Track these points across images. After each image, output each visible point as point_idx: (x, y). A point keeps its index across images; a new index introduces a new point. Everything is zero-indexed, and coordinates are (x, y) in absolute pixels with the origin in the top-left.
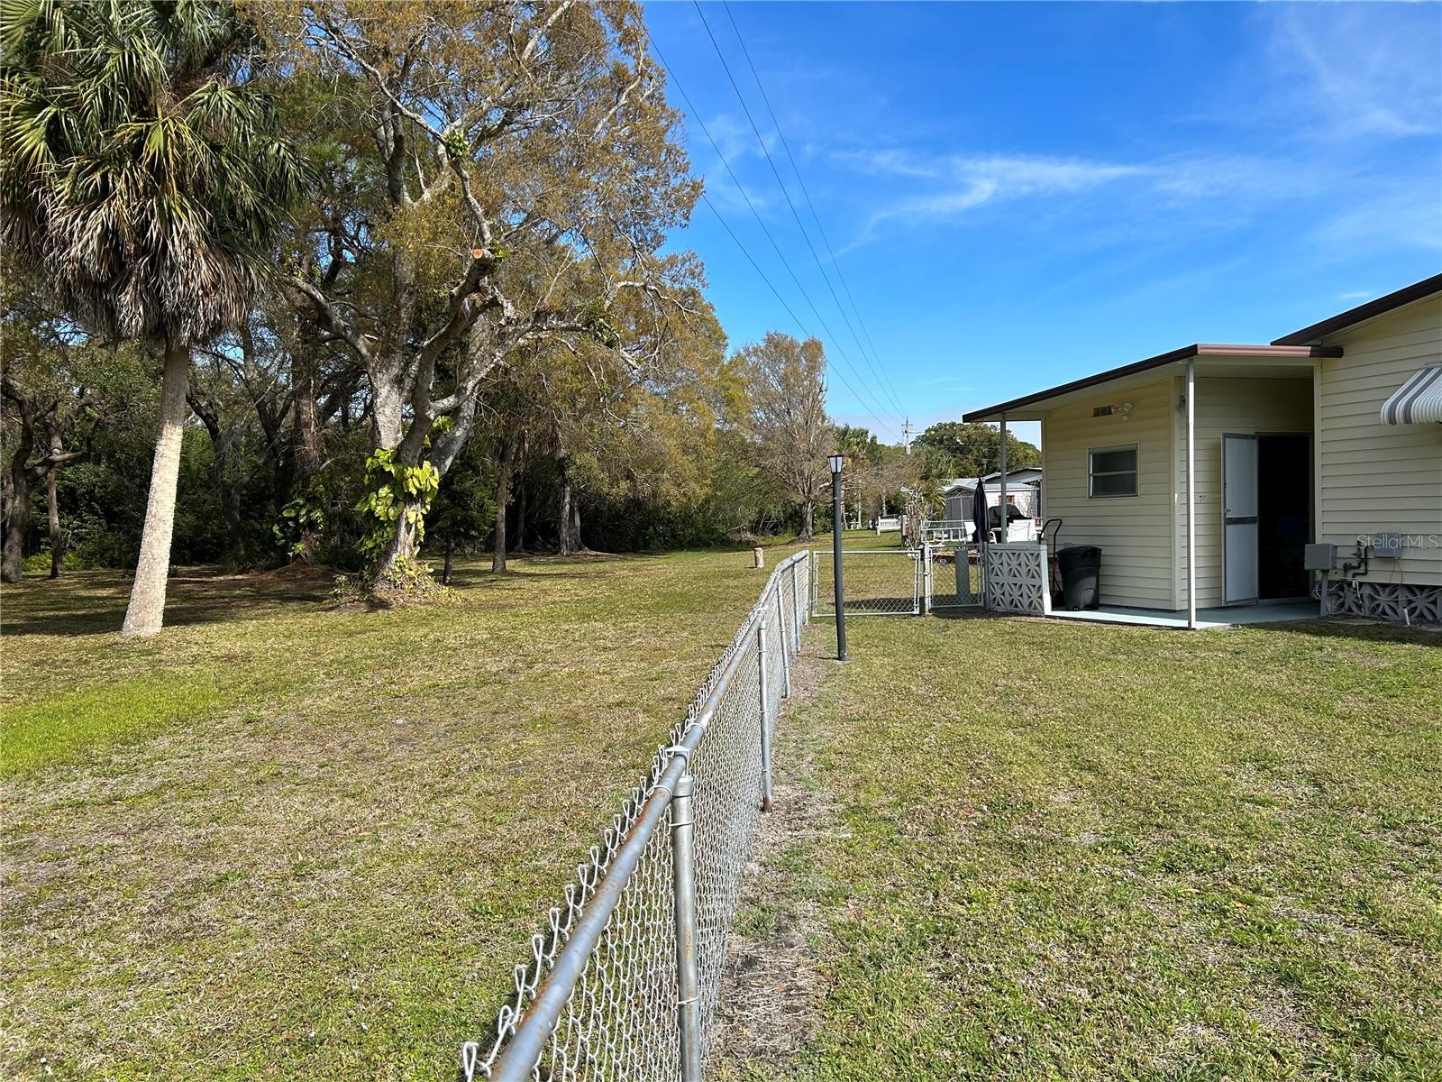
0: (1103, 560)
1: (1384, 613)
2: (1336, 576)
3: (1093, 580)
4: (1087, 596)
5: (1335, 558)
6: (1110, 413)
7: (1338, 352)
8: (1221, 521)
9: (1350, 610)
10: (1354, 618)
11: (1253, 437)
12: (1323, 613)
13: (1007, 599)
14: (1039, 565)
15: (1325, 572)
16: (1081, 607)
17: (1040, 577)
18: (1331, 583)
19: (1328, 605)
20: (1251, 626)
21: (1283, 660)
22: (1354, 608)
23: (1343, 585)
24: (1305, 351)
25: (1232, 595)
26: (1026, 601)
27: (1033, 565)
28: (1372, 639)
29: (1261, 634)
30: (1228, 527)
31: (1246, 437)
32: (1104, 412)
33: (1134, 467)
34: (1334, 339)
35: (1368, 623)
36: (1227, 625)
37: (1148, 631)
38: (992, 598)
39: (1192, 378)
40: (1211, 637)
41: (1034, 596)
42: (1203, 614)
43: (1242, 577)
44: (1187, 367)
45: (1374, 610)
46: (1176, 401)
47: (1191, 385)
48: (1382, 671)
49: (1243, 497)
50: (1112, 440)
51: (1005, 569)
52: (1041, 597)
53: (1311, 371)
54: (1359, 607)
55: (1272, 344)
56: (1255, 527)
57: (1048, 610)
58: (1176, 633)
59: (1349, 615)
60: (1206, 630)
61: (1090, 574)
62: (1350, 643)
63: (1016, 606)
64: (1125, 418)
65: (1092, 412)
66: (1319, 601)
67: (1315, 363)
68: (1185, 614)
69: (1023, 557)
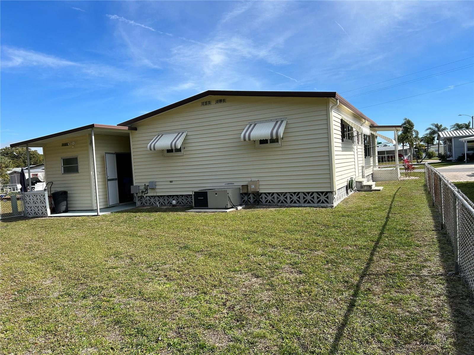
0: (68, 195)
1: (153, 204)
2: (140, 195)
3: (65, 202)
4: (64, 208)
5: (139, 189)
6: (68, 145)
7: (136, 129)
8: (106, 180)
9: (144, 204)
10: (145, 206)
11: (114, 154)
12: (137, 206)
13: (33, 212)
14: (45, 199)
15: (137, 194)
16: (62, 212)
17: (45, 203)
18: (138, 197)
19: (138, 203)
20: (116, 212)
21: (125, 222)
22: (145, 204)
23: (142, 197)
24: (126, 128)
25: (111, 203)
26: (40, 212)
27: (42, 199)
28: (149, 212)
29: (119, 214)
30: (108, 182)
31: (112, 153)
32: (65, 145)
33: (77, 164)
34: (134, 125)
35: (149, 207)
36: (109, 213)
37: (84, 218)
38: (27, 212)
39: (93, 134)
40: (105, 218)
41: (44, 210)
42: (102, 210)
43: (114, 198)
44: (92, 131)
45: (150, 204)
46: (89, 142)
47: (93, 137)
48: (151, 221)
49: (112, 173)
50: (69, 154)
51: (32, 201)
52: (46, 210)
53: (129, 134)
54: (146, 203)
55: (117, 125)
56: (117, 181)
57: (49, 214)
58: (93, 217)
59: (144, 206)
60: (103, 215)
61: (64, 200)
62: (144, 214)
63: (37, 214)
64: (73, 147)
65: (61, 145)
66: (136, 202)
67: (130, 132)
68: (96, 211)
69: (38, 197)
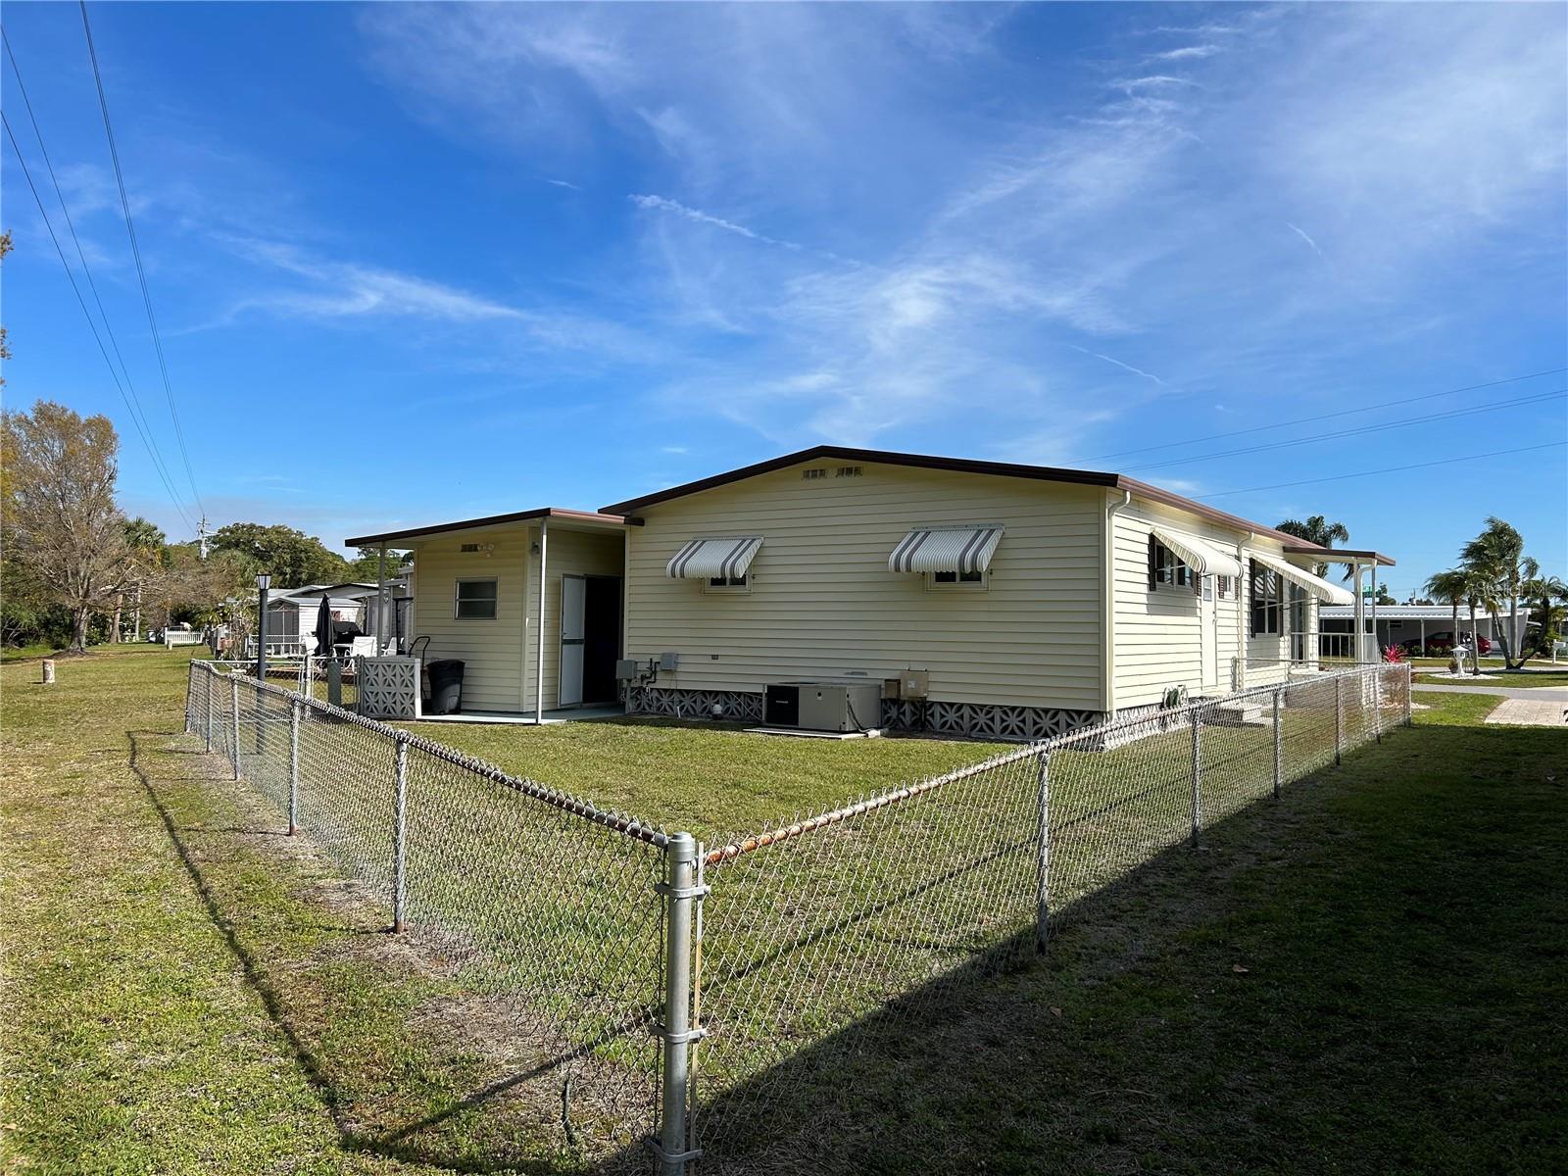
0: (466, 672)
1: (665, 710)
2: (635, 684)
3: (457, 687)
4: (452, 702)
5: (636, 671)
6: (476, 550)
7: (641, 522)
8: (558, 642)
9: (644, 709)
10: (647, 714)
11: (583, 578)
12: (627, 712)
13: (381, 706)
14: (412, 676)
15: (629, 681)
16: (447, 711)
17: (413, 686)
18: (633, 689)
19: (630, 706)
20: (579, 721)
21: (604, 740)
22: (647, 707)
23: (641, 690)
24: (620, 519)
25: (565, 700)
26: (399, 708)
27: (407, 676)
28: (658, 726)
29: (587, 726)
30: (564, 646)
31: (578, 577)
32: (472, 548)
33: (495, 597)
34: (641, 512)
35: (655, 717)
36: (564, 721)
37: (506, 727)
38: (366, 706)
39: (545, 532)
40: (553, 732)
41: (407, 704)
42: (547, 713)
43: (572, 688)
44: (542, 523)
45: (659, 708)
46: (529, 545)
47: (545, 537)
48: (663, 744)
49: (574, 625)
50: (476, 573)
51: (381, 679)
52: (413, 704)
53: (624, 532)
54: (650, 706)
55: (600, 511)
56: (582, 647)
57: (419, 714)
58: (527, 727)
59: (643, 712)
60: (549, 725)
61: (454, 682)
62: (645, 729)
63: (389, 712)
64: (489, 555)
65: (461, 548)
66: (624, 703)
67: (627, 528)
68: (534, 714)
69: (398, 670)
